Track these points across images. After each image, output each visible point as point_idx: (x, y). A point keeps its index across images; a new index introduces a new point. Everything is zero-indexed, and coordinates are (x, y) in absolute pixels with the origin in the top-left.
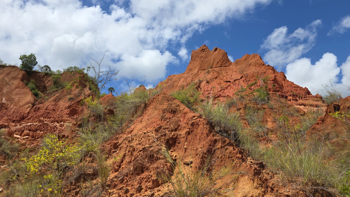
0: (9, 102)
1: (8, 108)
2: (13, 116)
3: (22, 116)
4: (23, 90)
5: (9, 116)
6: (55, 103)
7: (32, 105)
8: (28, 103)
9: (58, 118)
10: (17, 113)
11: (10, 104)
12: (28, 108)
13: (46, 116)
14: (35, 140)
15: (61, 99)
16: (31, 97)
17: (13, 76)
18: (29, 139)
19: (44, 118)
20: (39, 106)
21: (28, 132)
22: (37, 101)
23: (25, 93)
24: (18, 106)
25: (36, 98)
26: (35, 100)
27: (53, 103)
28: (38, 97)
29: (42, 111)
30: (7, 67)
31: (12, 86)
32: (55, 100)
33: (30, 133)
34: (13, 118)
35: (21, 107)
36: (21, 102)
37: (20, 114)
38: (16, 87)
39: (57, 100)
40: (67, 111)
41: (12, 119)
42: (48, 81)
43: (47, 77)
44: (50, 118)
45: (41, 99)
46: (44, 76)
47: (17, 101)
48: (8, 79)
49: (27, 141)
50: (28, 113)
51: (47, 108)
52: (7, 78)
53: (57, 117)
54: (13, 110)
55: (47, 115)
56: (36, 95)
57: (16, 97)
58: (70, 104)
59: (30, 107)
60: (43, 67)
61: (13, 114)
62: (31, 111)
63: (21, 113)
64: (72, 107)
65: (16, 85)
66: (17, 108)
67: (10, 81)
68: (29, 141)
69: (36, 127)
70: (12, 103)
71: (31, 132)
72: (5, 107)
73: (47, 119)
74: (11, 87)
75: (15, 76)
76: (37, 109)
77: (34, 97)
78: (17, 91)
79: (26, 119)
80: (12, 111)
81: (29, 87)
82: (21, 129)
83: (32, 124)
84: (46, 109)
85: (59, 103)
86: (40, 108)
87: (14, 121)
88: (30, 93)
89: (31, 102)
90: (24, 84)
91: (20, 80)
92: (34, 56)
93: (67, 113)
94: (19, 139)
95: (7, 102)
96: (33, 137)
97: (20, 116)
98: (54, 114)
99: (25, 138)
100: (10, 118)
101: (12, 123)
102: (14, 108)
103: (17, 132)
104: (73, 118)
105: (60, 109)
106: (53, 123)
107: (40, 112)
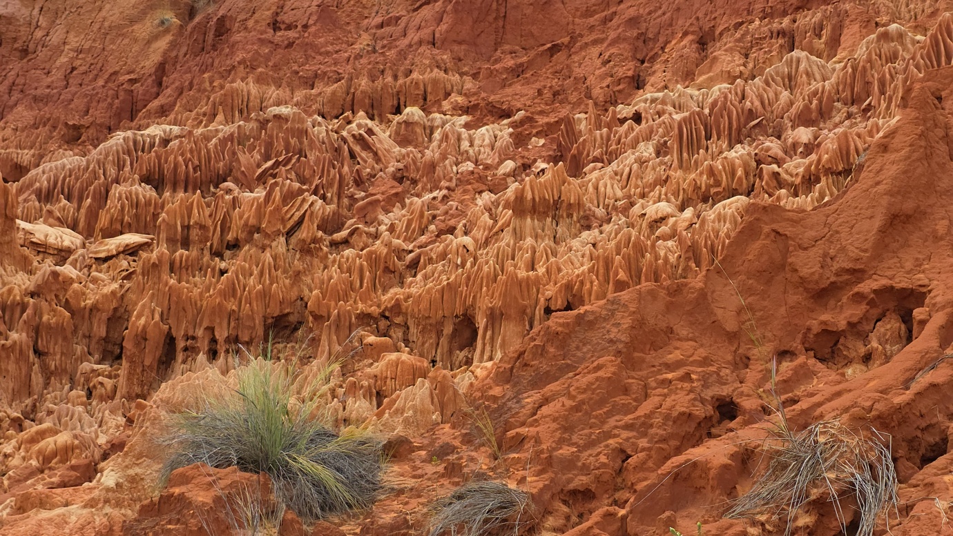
0: (37, 7)
1: (32, 46)
2: (70, 97)
3: (122, 94)
5: (44, 99)
8: (153, 8)
9: (372, 77)
10: (91, 76)
11: (43, 21)
12: (155, 37)
13: (277, 67)
14: (202, 269)
19: (264, 81)
20: (221, 13)
21: (142, 191)
24: (95, 27)
29: (244, 40)
33: (158, 206)
34: (67, 109)
35: (114, 33)
36: (108, 6)
37: (108, 81)
40: (435, 18)
41: (58, 120)
44: (308, 83)
49: (128, 276)
50: (161, 70)
51: (276, 14)
53: (359, 74)
54: (63, 59)
55: (286, 64)
59: (167, 31)
61: (66, 87)
62: (174, 54)
63: (115, 73)
66: (87, 46)
69: (208, 157)
72: (15, 40)
76: (210, 36)
80: (58, 63)
82: (94, 175)
84: (274, 25)
86: (228, 24)
93: (437, 35)
94: (72, 257)
95: (27, 7)
96: (179, 237)
97: (111, 92)
98: (330, 48)
99: (118, 254)
100: (48, 116)
101: (60, 147)
102: (67, 47)
103: (64, 202)
104: (491, 73)
105: (376, 8)
106: (337, 117)
107: (233, 46)
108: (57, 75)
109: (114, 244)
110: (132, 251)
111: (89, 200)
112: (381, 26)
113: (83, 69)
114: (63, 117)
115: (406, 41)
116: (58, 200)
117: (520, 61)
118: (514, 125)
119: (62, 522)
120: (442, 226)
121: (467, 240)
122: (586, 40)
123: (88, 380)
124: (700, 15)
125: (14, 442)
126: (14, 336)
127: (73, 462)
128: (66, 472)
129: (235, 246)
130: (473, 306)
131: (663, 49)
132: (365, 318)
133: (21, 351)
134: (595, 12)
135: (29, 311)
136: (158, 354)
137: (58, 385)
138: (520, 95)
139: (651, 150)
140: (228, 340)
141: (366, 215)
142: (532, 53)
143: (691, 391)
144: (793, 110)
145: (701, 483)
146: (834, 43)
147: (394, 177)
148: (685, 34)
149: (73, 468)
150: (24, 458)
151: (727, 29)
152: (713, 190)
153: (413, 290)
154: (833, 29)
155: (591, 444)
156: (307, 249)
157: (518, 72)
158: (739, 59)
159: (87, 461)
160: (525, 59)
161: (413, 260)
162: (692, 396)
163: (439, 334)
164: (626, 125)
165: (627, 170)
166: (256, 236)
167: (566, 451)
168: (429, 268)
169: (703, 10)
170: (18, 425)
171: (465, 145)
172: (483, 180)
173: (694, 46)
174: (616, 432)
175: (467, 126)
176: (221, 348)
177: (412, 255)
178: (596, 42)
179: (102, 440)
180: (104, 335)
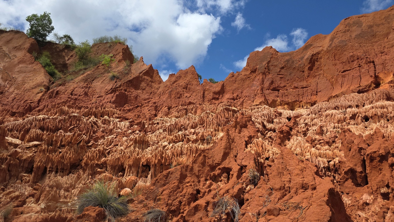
0: (7, 82)
1: (4, 91)
2: (13, 105)
3: (28, 105)
4: (30, 66)
5: (6, 105)
6: (86, 84)
7: (45, 89)
8: (39, 86)
9: (96, 109)
10: (20, 100)
11: (8, 86)
12: (38, 93)
13: (72, 104)
14: (55, 151)
15: (95, 78)
16: (43, 77)
17: (15, 46)
18: (40, 148)
19: (69, 107)
20: (57, 90)
21: (39, 131)
22: (53, 83)
23: (34, 70)
24: (22, 89)
25: (52, 79)
26: (50, 81)
27: (82, 84)
28: (56, 78)
29: (64, 97)
30: (6, 32)
31: (13, 59)
32: (85, 80)
33: (43, 135)
34: (12, 108)
35: (27, 91)
36: (26, 84)
37: (24, 102)
38: (20, 61)
39: (89, 80)
40: (111, 97)
41: (9, 110)
42: (71, 57)
43: (68, 50)
44: (80, 108)
45: (60, 80)
46: (63, 50)
47: (20, 82)
48: (8, 49)
49: (35, 152)
50: (39, 101)
51: (72, 92)
52: (5, 48)
53: (93, 108)
54: (13, 96)
55: (75, 103)
56: (52, 74)
57: (19, 76)
58: (115, 85)
59: (42, 92)
60: (62, 38)
61: (13, 102)
62: (43, 97)
63: (27, 100)
64: (117, 90)
65: (20, 58)
66: (20, 93)
67: (10, 52)
68: (40, 152)
69: (56, 123)
70: (12, 85)
71: (45, 132)
73: (74, 110)
74: (13, 61)
75: (19, 46)
76: (54, 95)
77: (49, 77)
78: (22, 67)
79: (35, 112)
80: (11, 96)
81: (40, 62)
82: (24, 126)
83: (46, 116)
84: (72, 94)
85: (93, 84)
86: (59, 92)
87: (13, 114)
88: (43, 70)
89: (43, 84)
90: (33, 57)
91: (26, 51)
92: (49, 18)
93: (112, 101)
94: (19, 146)
95: (4, 82)
96: (50, 143)
97: (25, 105)
98: (86, 101)
99: (32, 146)
100: (7, 109)
101: (10, 117)
102: (14, 93)
103: (16, 132)
104: (124, 110)
105: (97, 93)
106: (87, 117)
107: (61, 98)
108: (10, 99)
109: (31, 144)
110: (36, 146)
111: (23, 132)
112: (98, 97)
113: (18, 98)
114: (11, 110)
115: (104, 101)
116: (14, 131)
117: (130, 108)
118: (130, 122)
119: (30, 217)
120: (115, 144)
121: (122, 148)
122: (144, 105)
123: (22, 178)
124: (169, 103)
125: (2, 194)
126: (3, 166)
127: (19, 200)
128: (19, 202)
129: (64, 146)
130: (123, 163)
131: (161, 109)
132: (97, 165)
133: (5, 170)
134: (147, 100)
135: (8, 160)
136: (42, 172)
137: (13, 179)
138: (130, 115)
139: (162, 131)
140: (61, 169)
141: (96, 140)
142: (133, 107)
143: (192, 188)
144: (190, 125)
145: (200, 209)
146: (196, 112)
147: (102, 132)
148: (166, 107)
149: (20, 201)
150: (5, 198)
151: (174, 107)
152: (176, 140)
153: (109, 159)
154: (195, 110)
155: (174, 200)
156: (82, 148)
157: (129, 110)
158: (177, 113)
159: (23, 199)
160: (131, 108)
161: (108, 152)
162: (193, 189)
163: (115, 169)
164: (156, 125)
165: (157, 135)
166: (70, 144)
167: (170, 202)
168: (112, 154)
169: (169, 102)
170: (3, 190)
171: (118, 125)
172: (124, 134)
173: (168, 109)
174: (179, 197)
175: (119, 121)
176: (59, 171)
177: (108, 150)
178: (146, 106)
179: (26, 193)
180: (27, 166)
